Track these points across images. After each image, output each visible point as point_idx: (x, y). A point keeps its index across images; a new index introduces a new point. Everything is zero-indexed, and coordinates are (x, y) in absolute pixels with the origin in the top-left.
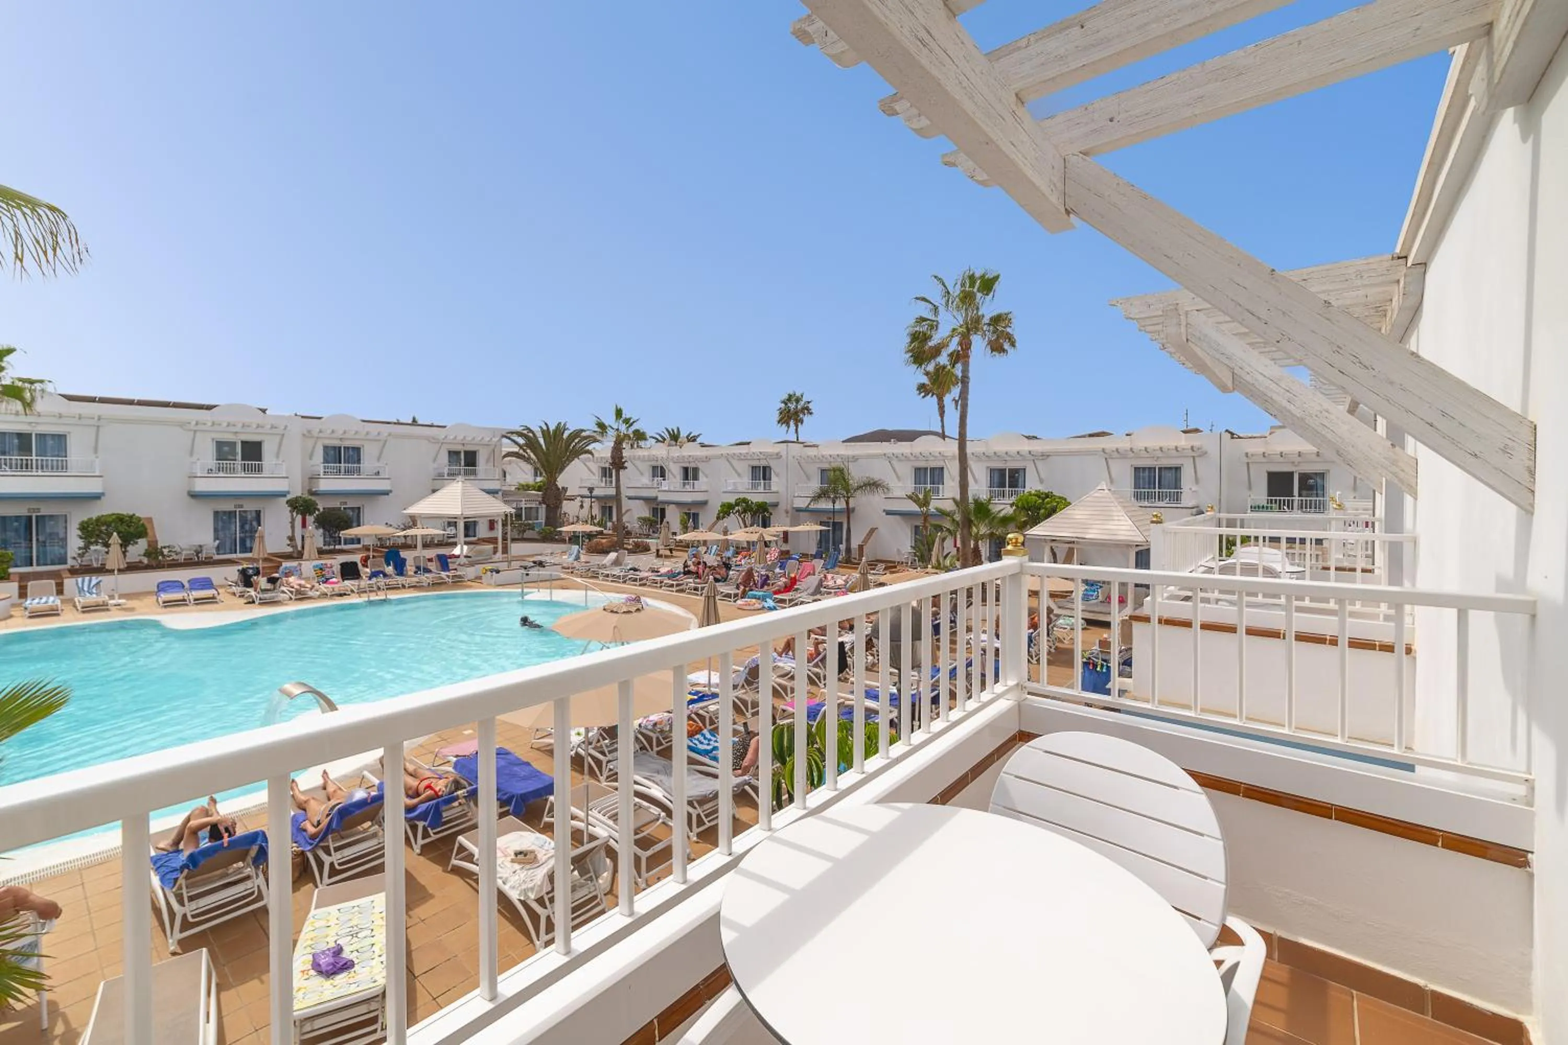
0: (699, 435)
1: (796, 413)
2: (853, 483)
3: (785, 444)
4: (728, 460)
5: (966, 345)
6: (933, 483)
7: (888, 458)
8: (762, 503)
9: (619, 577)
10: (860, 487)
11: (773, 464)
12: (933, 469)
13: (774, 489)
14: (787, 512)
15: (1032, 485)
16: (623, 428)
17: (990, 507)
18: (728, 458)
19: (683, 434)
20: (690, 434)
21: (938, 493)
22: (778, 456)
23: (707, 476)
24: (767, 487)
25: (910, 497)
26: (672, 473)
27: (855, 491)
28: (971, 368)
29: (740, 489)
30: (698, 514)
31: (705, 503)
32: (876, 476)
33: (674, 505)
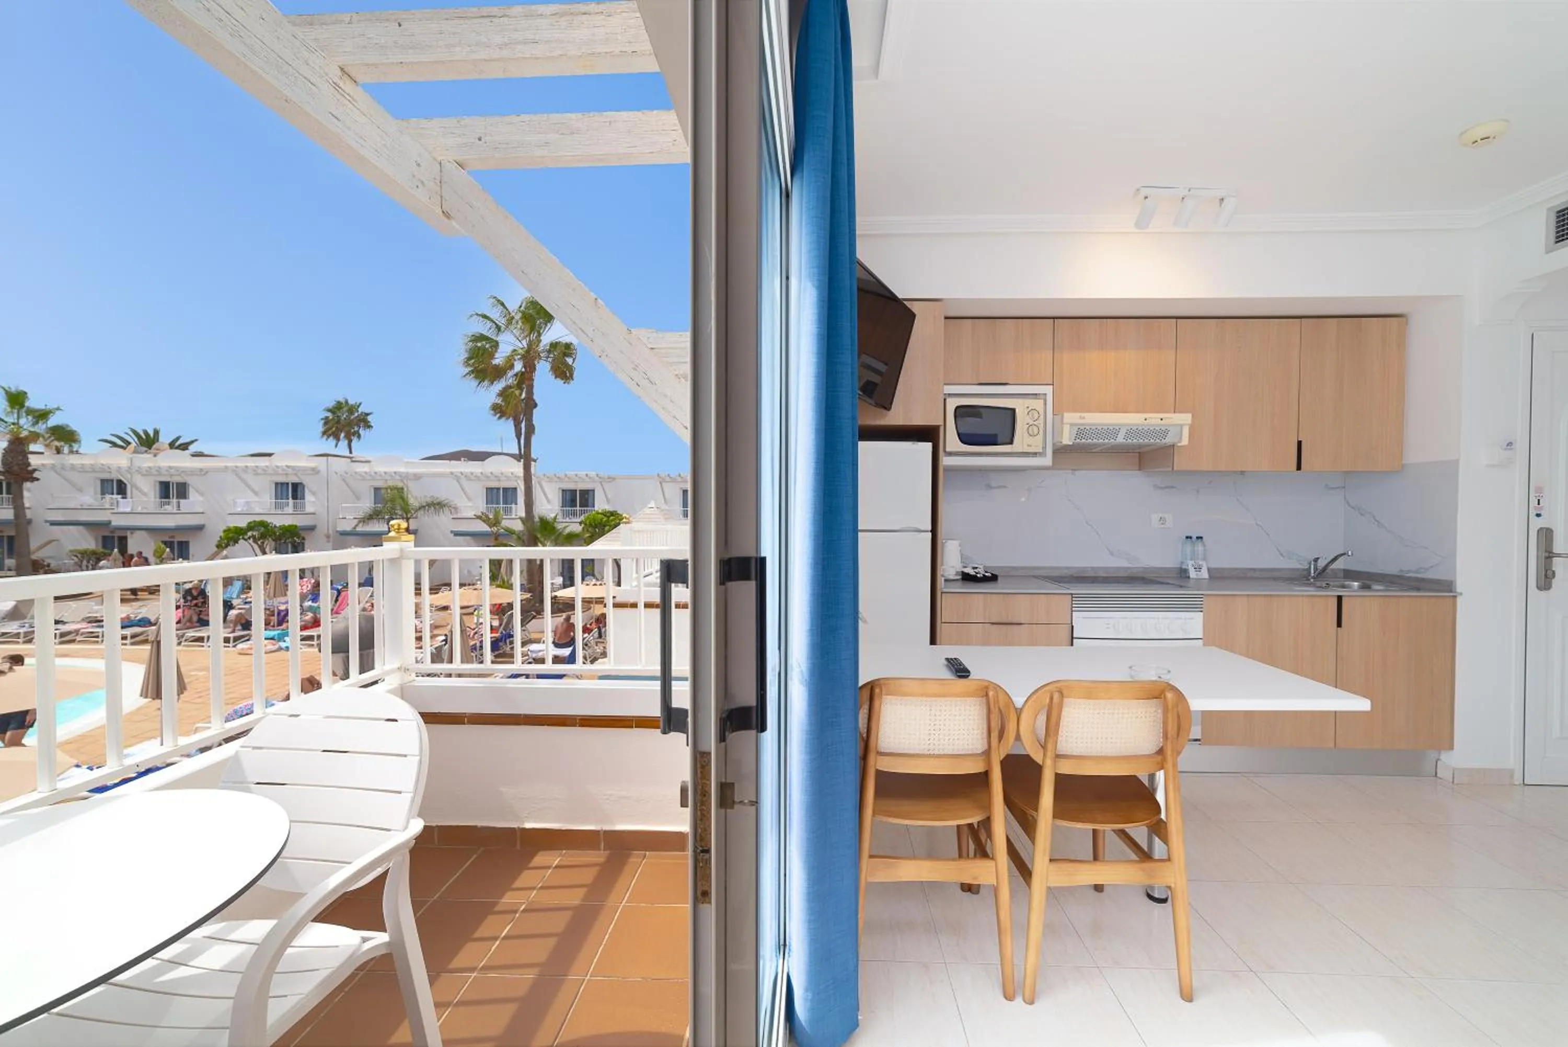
0: (192, 442)
1: (350, 424)
2: (413, 502)
3: (325, 458)
4: (237, 475)
5: (530, 368)
6: (505, 502)
7: (457, 477)
8: (290, 526)
9: (17, 635)
10: (422, 507)
11: (306, 480)
12: (505, 490)
13: (309, 508)
14: (328, 537)
15: (601, 505)
16: (25, 422)
17: (556, 525)
18: (235, 471)
19: (165, 439)
20: (178, 438)
21: (511, 512)
22: (315, 471)
23: (202, 494)
24: (299, 509)
25: (479, 517)
26: (137, 488)
27: (416, 511)
28: (535, 390)
29: (258, 510)
30: (187, 543)
31: (200, 528)
32: (442, 496)
33: (143, 532)
